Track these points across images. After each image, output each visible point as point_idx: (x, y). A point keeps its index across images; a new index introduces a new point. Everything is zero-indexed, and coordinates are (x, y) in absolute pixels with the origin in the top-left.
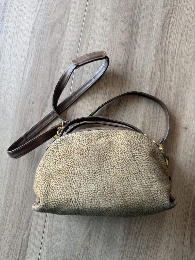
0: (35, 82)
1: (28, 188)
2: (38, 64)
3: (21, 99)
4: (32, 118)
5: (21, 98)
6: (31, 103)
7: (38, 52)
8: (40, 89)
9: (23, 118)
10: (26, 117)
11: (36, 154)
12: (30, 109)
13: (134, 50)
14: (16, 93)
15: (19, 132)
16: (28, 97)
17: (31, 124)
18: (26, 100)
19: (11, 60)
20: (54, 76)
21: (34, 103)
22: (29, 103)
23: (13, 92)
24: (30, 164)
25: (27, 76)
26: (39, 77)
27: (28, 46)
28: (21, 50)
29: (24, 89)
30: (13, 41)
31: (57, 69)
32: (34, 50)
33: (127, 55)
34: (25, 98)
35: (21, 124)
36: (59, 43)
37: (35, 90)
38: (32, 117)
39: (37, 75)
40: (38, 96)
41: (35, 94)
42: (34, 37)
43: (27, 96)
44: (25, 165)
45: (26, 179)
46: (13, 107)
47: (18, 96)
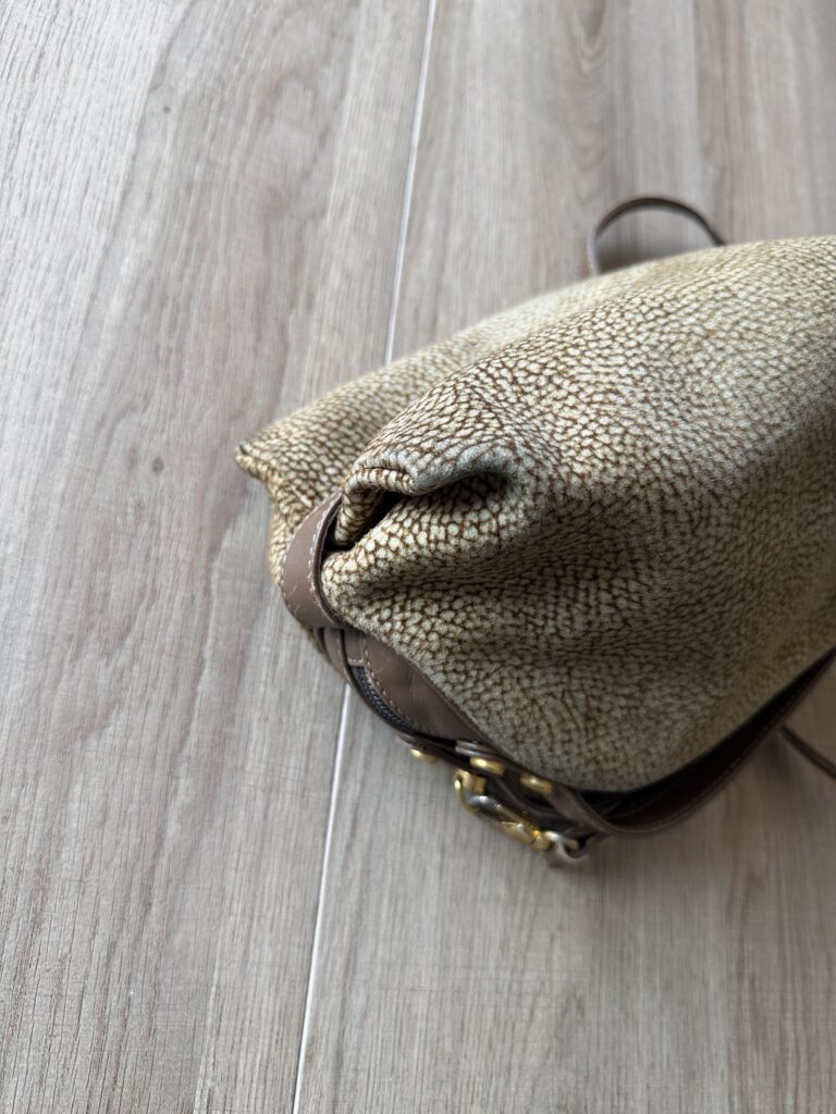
0: (173, 344)
2: (188, 250)
3: (72, 437)
4: (152, 562)
5: (75, 426)
6: (145, 467)
7: (189, 187)
8: (203, 387)
9: (87, 563)
10: (107, 555)
11: (179, 821)
12: (139, 506)
14: (39, 390)
16: (120, 426)
17: (143, 606)
18: (108, 445)
19: (12, 191)
20: (283, 329)
21: (167, 469)
22: (132, 461)
23: (19, 382)
24: (133, 894)
25: (116, 305)
26: (194, 320)
27: (131, 144)
28: (83, 154)
29: (92, 375)
30: (32, 95)
31: (302, 297)
32: (164, 175)
34: (104, 432)
35: (69, 601)
36: (306, 174)
37: (171, 389)
38: (147, 556)
39: (182, 307)
40: (194, 428)
41: (172, 417)
42: (167, 109)
43: (117, 419)
44: (97, 905)
45: (103, 1029)
46: (14, 479)
47: (55, 415)
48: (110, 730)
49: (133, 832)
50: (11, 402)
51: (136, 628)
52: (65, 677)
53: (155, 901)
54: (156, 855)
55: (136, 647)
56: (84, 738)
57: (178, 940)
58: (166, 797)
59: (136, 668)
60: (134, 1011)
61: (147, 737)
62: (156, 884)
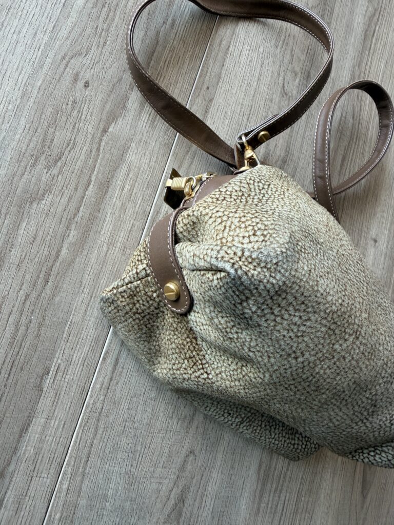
0: (105, 27)
1: (16, 363)
3: (49, 60)
4: (76, 130)
5: (51, 55)
6: (80, 84)
8: (114, 52)
9: (46, 123)
10: (56, 121)
11: (68, 248)
12: (74, 102)
13: (320, 57)
14: (36, 32)
15: (23, 164)
16: (72, 61)
17: (68, 149)
18: (65, 68)
21: (90, 87)
22: (75, 80)
24: (41, 276)
26: (117, 18)
29: (64, 33)
33: (310, 61)
34: (64, 62)
35: (34, 138)
37: (100, 49)
38: (74, 126)
39: (113, 9)
40: (106, 70)
41: (97, 62)
43: (72, 58)
44: (24, 277)
45: (17, 330)
46: (18, 73)
47: (42, 47)
48: (44, 202)
49: (46, 249)
50: (21, 34)
51: (63, 158)
52: (26, 173)
53: (50, 280)
54: (55, 261)
55: (62, 167)
56: (31, 203)
57: (57, 299)
58: (64, 237)
59: (60, 177)
60: (32, 325)
61: (60, 209)
62: (52, 273)
